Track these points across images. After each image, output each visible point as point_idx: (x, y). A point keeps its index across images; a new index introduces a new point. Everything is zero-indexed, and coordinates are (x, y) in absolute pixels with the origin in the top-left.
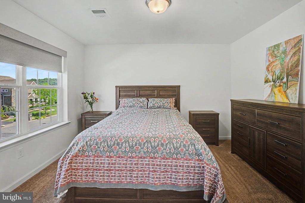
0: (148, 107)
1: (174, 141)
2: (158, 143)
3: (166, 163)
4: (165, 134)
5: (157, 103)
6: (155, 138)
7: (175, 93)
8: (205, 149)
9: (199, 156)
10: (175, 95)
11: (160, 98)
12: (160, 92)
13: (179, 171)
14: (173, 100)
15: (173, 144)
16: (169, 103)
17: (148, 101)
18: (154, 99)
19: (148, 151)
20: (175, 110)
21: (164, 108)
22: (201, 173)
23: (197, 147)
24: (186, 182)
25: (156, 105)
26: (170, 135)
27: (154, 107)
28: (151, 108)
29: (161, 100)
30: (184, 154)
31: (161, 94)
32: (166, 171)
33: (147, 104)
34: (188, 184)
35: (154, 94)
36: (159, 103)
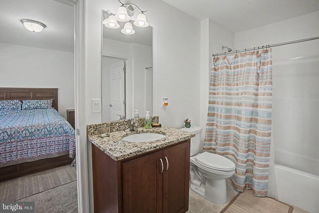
0: (23, 109)
1: (48, 127)
2: (35, 130)
3: (41, 141)
4: (40, 123)
5: (33, 104)
6: (32, 127)
7: (53, 95)
8: (70, 129)
9: (66, 133)
10: (53, 97)
11: (37, 100)
12: (37, 94)
13: (52, 145)
14: (50, 101)
15: (47, 129)
16: (46, 104)
17: (22, 103)
18: (30, 100)
19: (26, 136)
20: (53, 110)
21: (40, 108)
22: (67, 143)
23: (64, 128)
24: (58, 150)
25: (32, 106)
26: (44, 124)
27: (29, 108)
28: (26, 109)
29: (37, 102)
30: (56, 134)
31: (37, 95)
32: (42, 147)
33: (20, 105)
34: (59, 152)
35: (30, 96)
36: (35, 104)
